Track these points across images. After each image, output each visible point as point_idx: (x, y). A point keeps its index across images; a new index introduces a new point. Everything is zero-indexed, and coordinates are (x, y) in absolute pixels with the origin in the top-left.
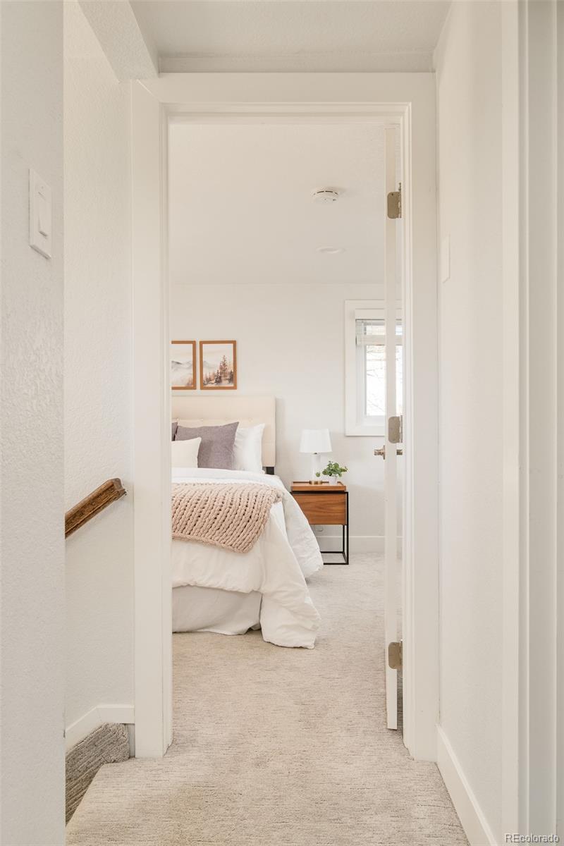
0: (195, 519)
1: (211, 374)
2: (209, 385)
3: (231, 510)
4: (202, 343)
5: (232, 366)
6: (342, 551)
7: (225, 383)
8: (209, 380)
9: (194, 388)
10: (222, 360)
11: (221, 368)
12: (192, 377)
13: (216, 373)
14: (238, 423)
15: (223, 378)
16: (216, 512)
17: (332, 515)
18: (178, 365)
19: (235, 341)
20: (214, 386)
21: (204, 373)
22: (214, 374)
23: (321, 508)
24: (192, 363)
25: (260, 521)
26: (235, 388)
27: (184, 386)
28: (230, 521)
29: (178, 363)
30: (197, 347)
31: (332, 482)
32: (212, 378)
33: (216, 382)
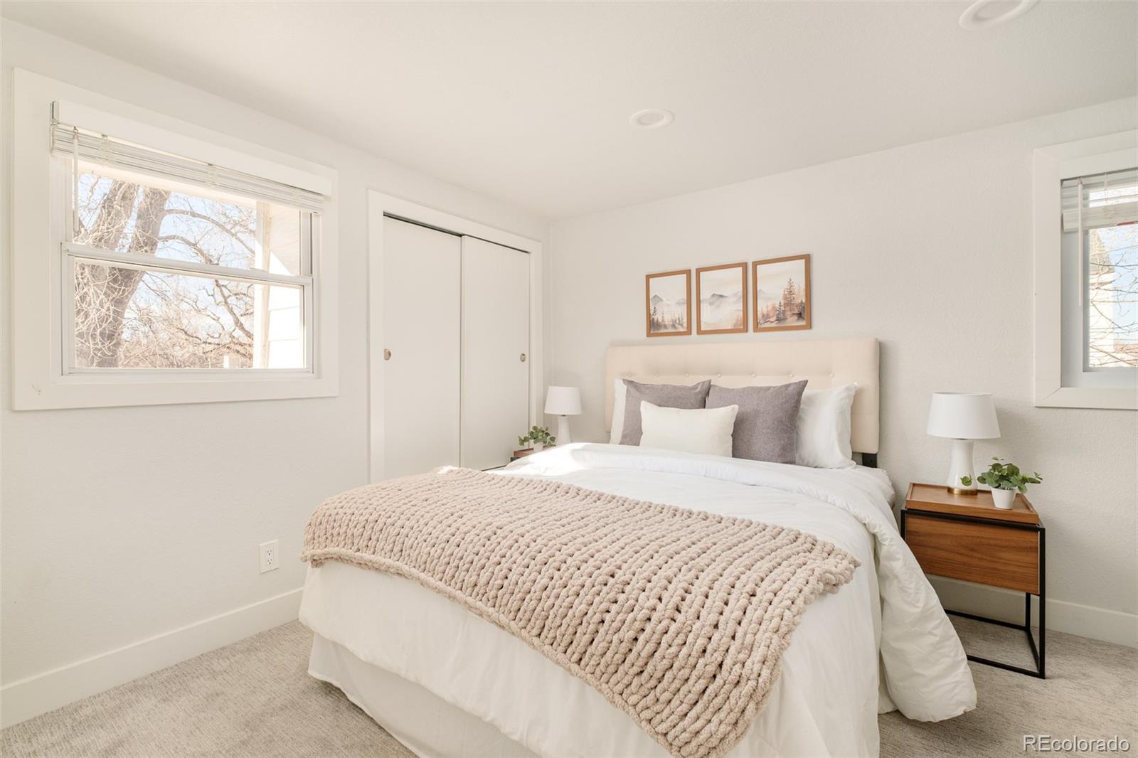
0: (592, 627)
1: (770, 309)
2: (767, 325)
3: (674, 627)
4: (755, 264)
5: (803, 293)
6: (1023, 623)
7: (792, 321)
8: (766, 317)
9: (746, 330)
10: (786, 285)
11: (785, 298)
12: (741, 314)
13: (777, 306)
14: (806, 382)
15: (788, 313)
16: (637, 625)
17: (998, 566)
18: (722, 299)
19: (809, 255)
20: (773, 325)
21: (759, 309)
22: (774, 308)
23: (972, 550)
24: (741, 294)
25: (746, 688)
26: (809, 326)
27: (730, 328)
28: (666, 662)
29: (722, 296)
30: (749, 271)
31: (1001, 500)
32: (771, 314)
33: (779, 320)
